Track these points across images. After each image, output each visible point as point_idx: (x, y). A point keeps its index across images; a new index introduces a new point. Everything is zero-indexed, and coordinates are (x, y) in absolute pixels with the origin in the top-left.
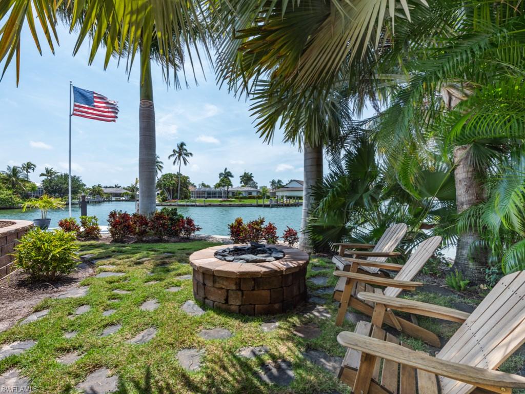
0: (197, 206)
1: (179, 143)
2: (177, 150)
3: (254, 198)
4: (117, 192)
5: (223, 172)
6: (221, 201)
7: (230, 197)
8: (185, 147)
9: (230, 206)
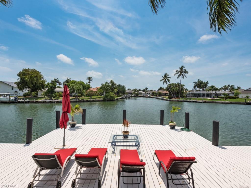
0: (197, 102)
1: (180, 67)
2: (179, 70)
3: (232, 98)
4: (130, 92)
5: (197, 82)
6: (212, 100)
7: (215, 97)
8: (184, 69)
9: (222, 103)
